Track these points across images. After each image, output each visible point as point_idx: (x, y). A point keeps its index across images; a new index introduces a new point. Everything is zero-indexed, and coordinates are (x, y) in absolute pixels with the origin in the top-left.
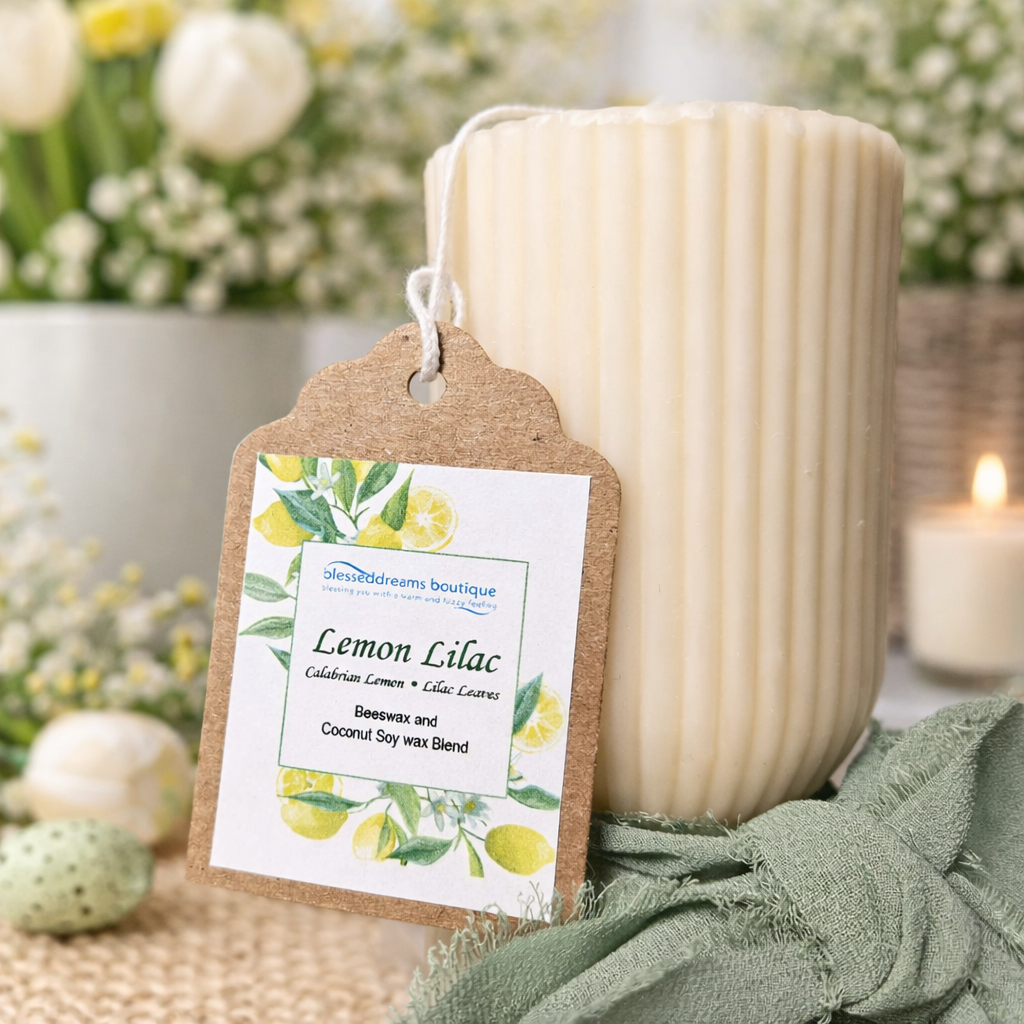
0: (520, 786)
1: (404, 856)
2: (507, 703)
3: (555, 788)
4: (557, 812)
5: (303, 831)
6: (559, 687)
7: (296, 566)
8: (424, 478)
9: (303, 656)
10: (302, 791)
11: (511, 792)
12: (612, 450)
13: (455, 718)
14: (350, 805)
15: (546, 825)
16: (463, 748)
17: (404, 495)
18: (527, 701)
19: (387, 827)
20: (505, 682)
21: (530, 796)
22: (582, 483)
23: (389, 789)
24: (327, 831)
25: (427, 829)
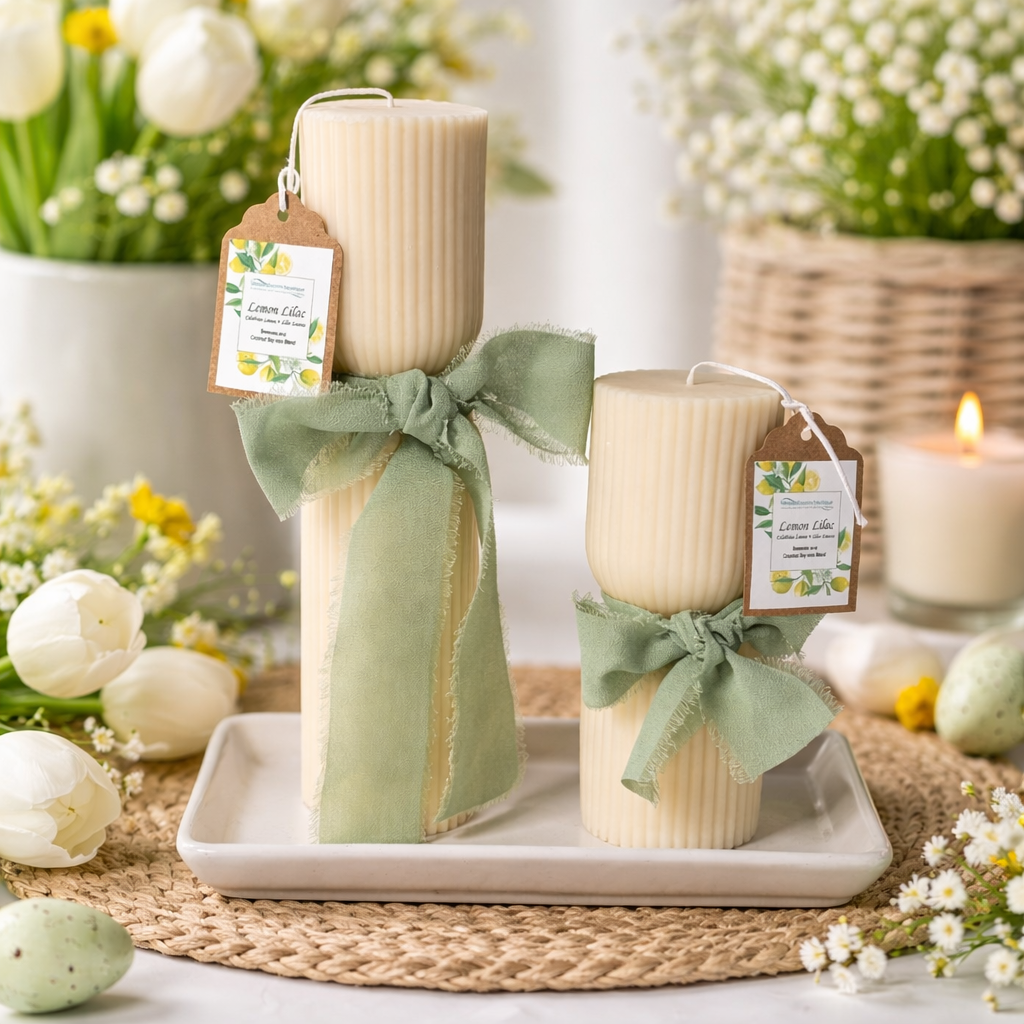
0: (310, 356)
1: (276, 379)
2: (307, 329)
3: (321, 356)
4: (321, 364)
5: (244, 373)
6: (323, 322)
7: (243, 280)
8: (282, 249)
9: (245, 313)
10: (245, 359)
11: (308, 358)
12: (342, 240)
13: (292, 333)
14: (259, 363)
15: (318, 368)
16: (294, 343)
17: (276, 255)
18: (313, 327)
19: (270, 369)
20: (307, 321)
21: (314, 359)
22: (330, 252)
23: (271, 357)
24: (252, 373)
25: (283, 371)
